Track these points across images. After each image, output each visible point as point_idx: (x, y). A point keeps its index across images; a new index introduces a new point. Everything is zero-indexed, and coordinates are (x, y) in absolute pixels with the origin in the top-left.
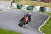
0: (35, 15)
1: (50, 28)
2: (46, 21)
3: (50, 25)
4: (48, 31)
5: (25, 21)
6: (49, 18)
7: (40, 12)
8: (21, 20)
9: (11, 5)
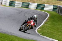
0: (31, 13)
1: (49, 29)
2: (45, 20)
3: (49, 26)
4: (47, 33)
5: (29, 25)
6: (48, 17)
7: (38, 10)
8: (23, 24)
9: (2, 2)
